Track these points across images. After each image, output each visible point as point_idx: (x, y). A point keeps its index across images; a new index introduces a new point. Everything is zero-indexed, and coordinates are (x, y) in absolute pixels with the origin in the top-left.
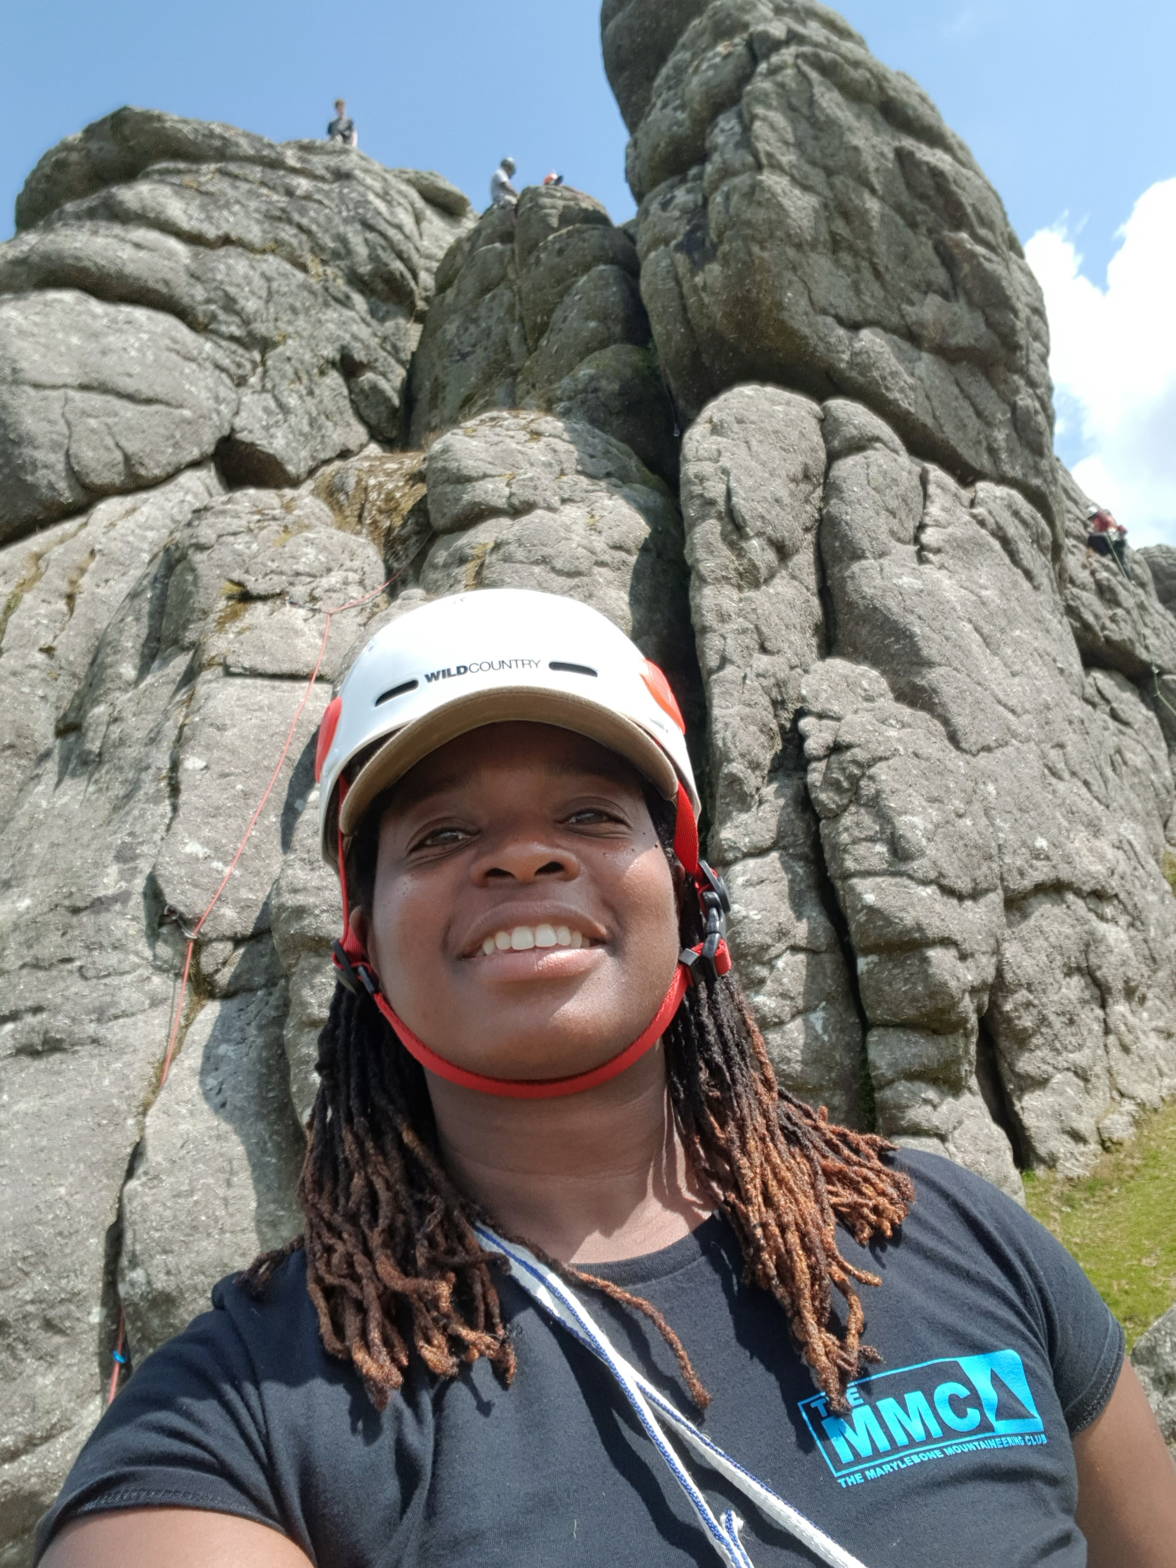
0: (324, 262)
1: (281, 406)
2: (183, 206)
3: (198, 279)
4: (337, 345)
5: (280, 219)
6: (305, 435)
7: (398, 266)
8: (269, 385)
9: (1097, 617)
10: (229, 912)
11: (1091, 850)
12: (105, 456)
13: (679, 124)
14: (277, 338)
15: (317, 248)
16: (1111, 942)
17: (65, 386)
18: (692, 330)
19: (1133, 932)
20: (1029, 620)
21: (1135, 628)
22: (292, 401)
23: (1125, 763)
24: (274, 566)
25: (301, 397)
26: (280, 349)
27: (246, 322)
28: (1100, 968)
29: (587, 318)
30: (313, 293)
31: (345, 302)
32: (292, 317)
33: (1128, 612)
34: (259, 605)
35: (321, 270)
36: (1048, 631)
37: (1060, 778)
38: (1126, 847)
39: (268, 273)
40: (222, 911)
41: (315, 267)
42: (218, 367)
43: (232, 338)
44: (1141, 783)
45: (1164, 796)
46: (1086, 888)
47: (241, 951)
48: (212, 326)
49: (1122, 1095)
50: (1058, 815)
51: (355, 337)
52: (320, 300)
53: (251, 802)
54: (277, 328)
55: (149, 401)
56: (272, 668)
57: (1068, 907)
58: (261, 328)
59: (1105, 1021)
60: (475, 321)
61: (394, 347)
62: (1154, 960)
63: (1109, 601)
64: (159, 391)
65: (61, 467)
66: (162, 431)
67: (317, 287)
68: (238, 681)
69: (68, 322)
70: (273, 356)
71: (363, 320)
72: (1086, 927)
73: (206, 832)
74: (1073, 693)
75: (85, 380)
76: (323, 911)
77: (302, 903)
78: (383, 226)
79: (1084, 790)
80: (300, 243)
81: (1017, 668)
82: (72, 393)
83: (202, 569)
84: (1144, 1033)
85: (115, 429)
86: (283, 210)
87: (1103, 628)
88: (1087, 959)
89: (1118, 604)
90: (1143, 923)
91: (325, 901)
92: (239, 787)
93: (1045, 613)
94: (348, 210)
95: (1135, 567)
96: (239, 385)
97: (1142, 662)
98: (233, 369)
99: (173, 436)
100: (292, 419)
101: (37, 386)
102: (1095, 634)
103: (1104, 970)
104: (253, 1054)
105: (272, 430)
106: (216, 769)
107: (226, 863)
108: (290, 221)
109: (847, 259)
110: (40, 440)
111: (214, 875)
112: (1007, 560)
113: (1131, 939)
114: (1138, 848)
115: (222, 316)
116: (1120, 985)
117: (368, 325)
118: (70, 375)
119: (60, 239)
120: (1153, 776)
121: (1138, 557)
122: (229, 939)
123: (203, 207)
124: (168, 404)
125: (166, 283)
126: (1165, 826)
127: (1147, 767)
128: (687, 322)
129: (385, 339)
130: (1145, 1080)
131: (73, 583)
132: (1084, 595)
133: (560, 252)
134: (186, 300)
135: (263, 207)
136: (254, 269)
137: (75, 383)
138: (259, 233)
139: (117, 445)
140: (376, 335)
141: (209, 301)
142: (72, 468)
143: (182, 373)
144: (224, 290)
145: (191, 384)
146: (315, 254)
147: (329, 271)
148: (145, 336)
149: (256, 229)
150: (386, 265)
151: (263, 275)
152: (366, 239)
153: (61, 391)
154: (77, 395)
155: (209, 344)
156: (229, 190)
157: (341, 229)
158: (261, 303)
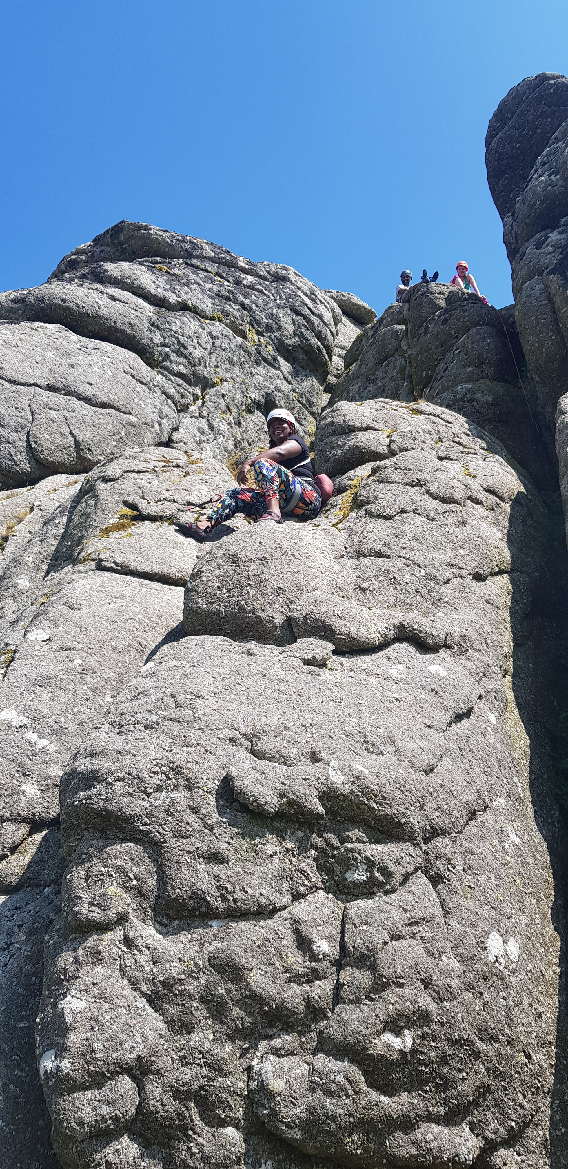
0: (259, 333)
1: (212, 427)
2: (154, 278)
3: (158, 327)
4: (263, 392)
5: (228, 298)
6: (229, 452)
7: (315, 341)
8: (205, 413)
10: (31, 789)
12: (59, 440)
14: (216, 380)
15: (254, 321)
17: (35, 385)
22: (223, 426)
25: (229, 424)
26: (218, 388)
27: (192, 365)
29: (464, 366)
30: (249, 353)
31: (273, 364)
32: (229, 366)
34: (147, 523)
35: (256, 338)
39: (214, 333)
40: (23, 787)
41: (252, 336)
42: (164, 393)
43: (180, 375)
48: (165, 364)
51: (277, 389)
52: (253, 358)
54: (216, 372)
55: (103, 405)
56: (143, 568)
58: (205, 372)
60: (373, 382)
61: (309, 401)
64: (112, 399)
65: (22, 444)
66: (110, 427)
67: (252, 349)
68: (107, 574)
69: (47, 341)
70: (211, 391)
71: (286, 379)
75: (52, 382)
76: (118, 780)
78: (306, 312)
80: (242, 316)
82: (39, 391)
83: (102, 495)
85: (71, 421)
86: (230, 292)
91: (124, 768)
92: (78, 661)
94: (281, 298)
96: (179, 411)
98: (178, 397)
99: (119, 433)
100: (220, 439)
101: (11, 382)
105: (202, 445)
106: (57, 643)
107: (41, 736)
108: (235, 301)
110: (7, 421)
115: (174, 357)
117: (290, 383)
118: (41, 378)
119: (53, 286)
122: (24, 820)
123: (169, 282)
124: (118, 410)
125: (131, 326)
128: (558, 330)
129: (302, 395)
131: (9, 528)
134: (146, 341)
135: (216, 288)
136: (204, 329)
137: (44, 384)
138: (210, 305)
139: (71, 433)
140: (294, 391)
141: (164, 345)
142: (30, 445)
143: (133, 390)
144: (177, 338)
145: (140, 399)
146: (252, 325)
147: (262, 339)
148: (108, 360)
149: (208, 302)
150: (307, 340)
151: (210, 334)
152: (293, 320)
153: (32, 388)
154: (44, 393)
155: (160, 376)
156: (190, 274)
157: (275, 311)
158: (206, 353)
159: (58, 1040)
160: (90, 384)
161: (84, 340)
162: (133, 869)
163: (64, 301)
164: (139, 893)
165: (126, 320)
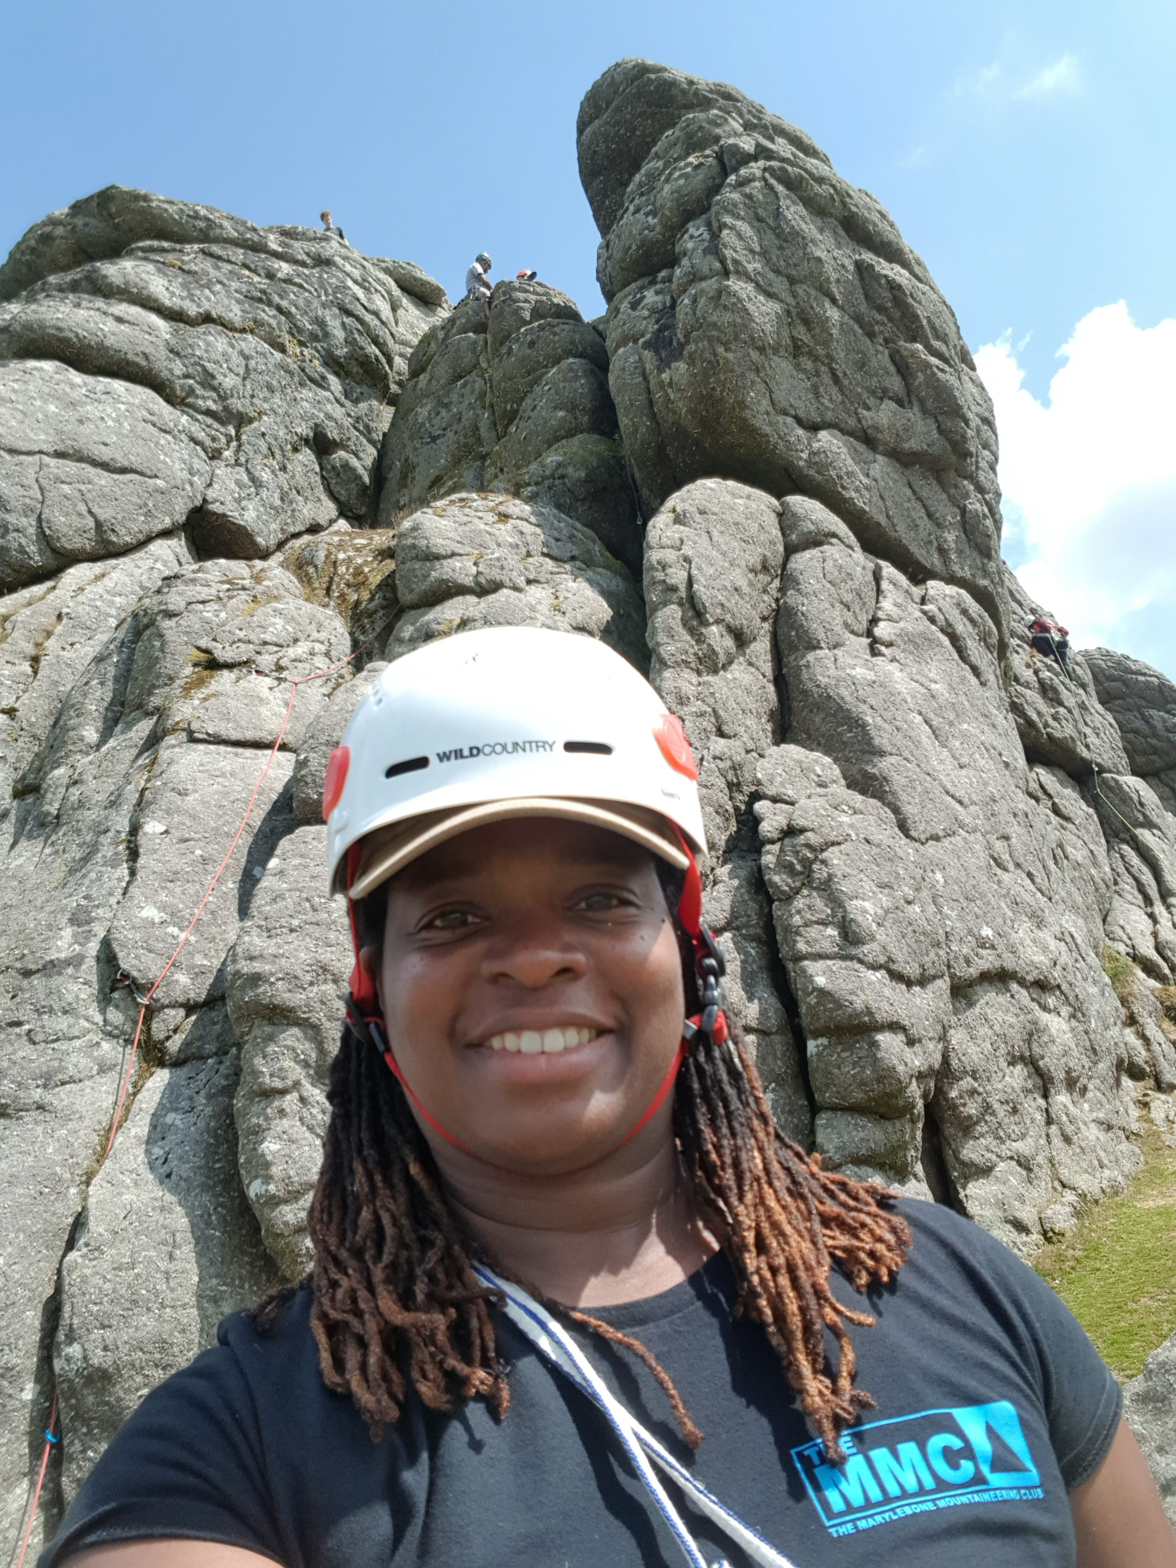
0: (301, 344)
1: (253, 479)
2: (166, 283)
3: (177, 354)
4: (311, 424)
5: (260, 300)
6: (275, 508)
7: (373, 350)
8: (243, 459)
9: (1039, 714)
10: (183, 978)
11: (1034, 941)
12: (77, 522)
13: (651, 229)
14: (253, 414)
15: (295, 330)
16: (1054, 1032)
17: (41, 452)
18: (658, 423)
19: (1074, 1023)
20: (976, 714)
21: (1076, 727)
22: (265, 476)
23: (1066, 857)
24: (241, 634)
25: (273, 472)
26: (255, 424)
27: (223, 398)
28: (1042, 1058)
29: (555, 408)
30: (290, 373)
31: (320, 383)
32: (267, 394)
33: (1070, 711)
34: (225, 673)
35: (298, 350)
36: (994, 726)
37: (1005, 869)
38: (1068, 939)
39: (247, 352)
40: (176, 977)
41: (293, 348)
42: (193, 439)
43: (208, 413)
44: (1081, 877)
45: (1103, 889)
46: (1030, 978)
47: (193, 1018)
48: (190, 400)
49: (1064, 1186)
50: (1003, 905)
51: (329, 417)
52: (296, 379)
53: (210, 868)
54: (252, 404)
55: (124, 471)
56: (235, 735)
57: (1012, 996)
58: (236, 404)
59: (1047, 1110)
60: (446, 406)
61: (367, 427)
62: (1094, 1050)
63: (1051, 700)
64: (134, 461)
65: (32, 531)
66: (135, 499)
67: (294, 367)
68: (201, 747)
69: (46, 390)
70: (247, 430)
71: (337, 401)
72: (1029, 1017)
73: (163, 897)
74: (1017, 787)
75: (61, 447)
76: (279, 979)
77: (258, 970)
78: (360, 312)
79: (1028, 881)
80: (279, 323)
81: (965, 760)
82: (46, 459)
83: (169, 635)
84: (1085, 1124)
85: (88, 495)
86: (263, 292)
87: (1046, 725)
88: (1030, 1049)
89: (1061, 704)
90: (1084, 1015)
91: (281, 969)
92: (198, 852)
93: (991, 708)
94: (326, 294)
95: (1077, 668)
96: (212, 458)
97: (1083, 760)
98: (208, 442)
99: (146, 505)
100: (264, 493)
101: (12, 451)
102: (1038, 730)
103: (1047, 1059)
104: (201, 1124)
105: (244, 503)
106: (176, 834)
107: (181, 929)
108: (270, 304)
109: (808, 365)
110: (13, 503)
111: (170, 940)
112: (956, 656)
113: (1073, 1030)
114: (1079, 941)
115: (199, 391)
116: (1062, 1075)
117: (342, 405)
118: (45, 442)
119: (44, 309)
120: (1093, 871)
121: (1079, 659)
122: (182, 1005)
123: (185, 286)
124: (142, 474)
125: (146, 356)
126: (1104, 921)
127: (1087, 861)
128: (653, 416)
129: (358, 419)
130: (1086, 1171)
131: (38, 645)
132: (1028, 692)
133: (532, 344)
134: (165, 374)
135: (244, 288)
136: (233, 347)
137: (51, 450)
138: (239, 313)
139: (90, 512)
140: (349, 415)
141: (187, 376)
142: (43, 533)
143: (157, 444)
144: (203, 366)
145: (166, 455)
146: (293, 335)
147: (306, 352)
148: (123, 407)
149: (236, 309)
150: (362, 349)
151: (242, 353)
152: (343, 324)
153: (37, 457)
154: (52, 462)
155: (185, 417)
156: (211, 270)
157: (320, 313)
158: (239, 380)
159: (262, 1172)
160: (106, 445)
161: (90, 379)
162: (300, 1048)
163: (59, 329)
164: (306, 1065)
165: (139, 349)
